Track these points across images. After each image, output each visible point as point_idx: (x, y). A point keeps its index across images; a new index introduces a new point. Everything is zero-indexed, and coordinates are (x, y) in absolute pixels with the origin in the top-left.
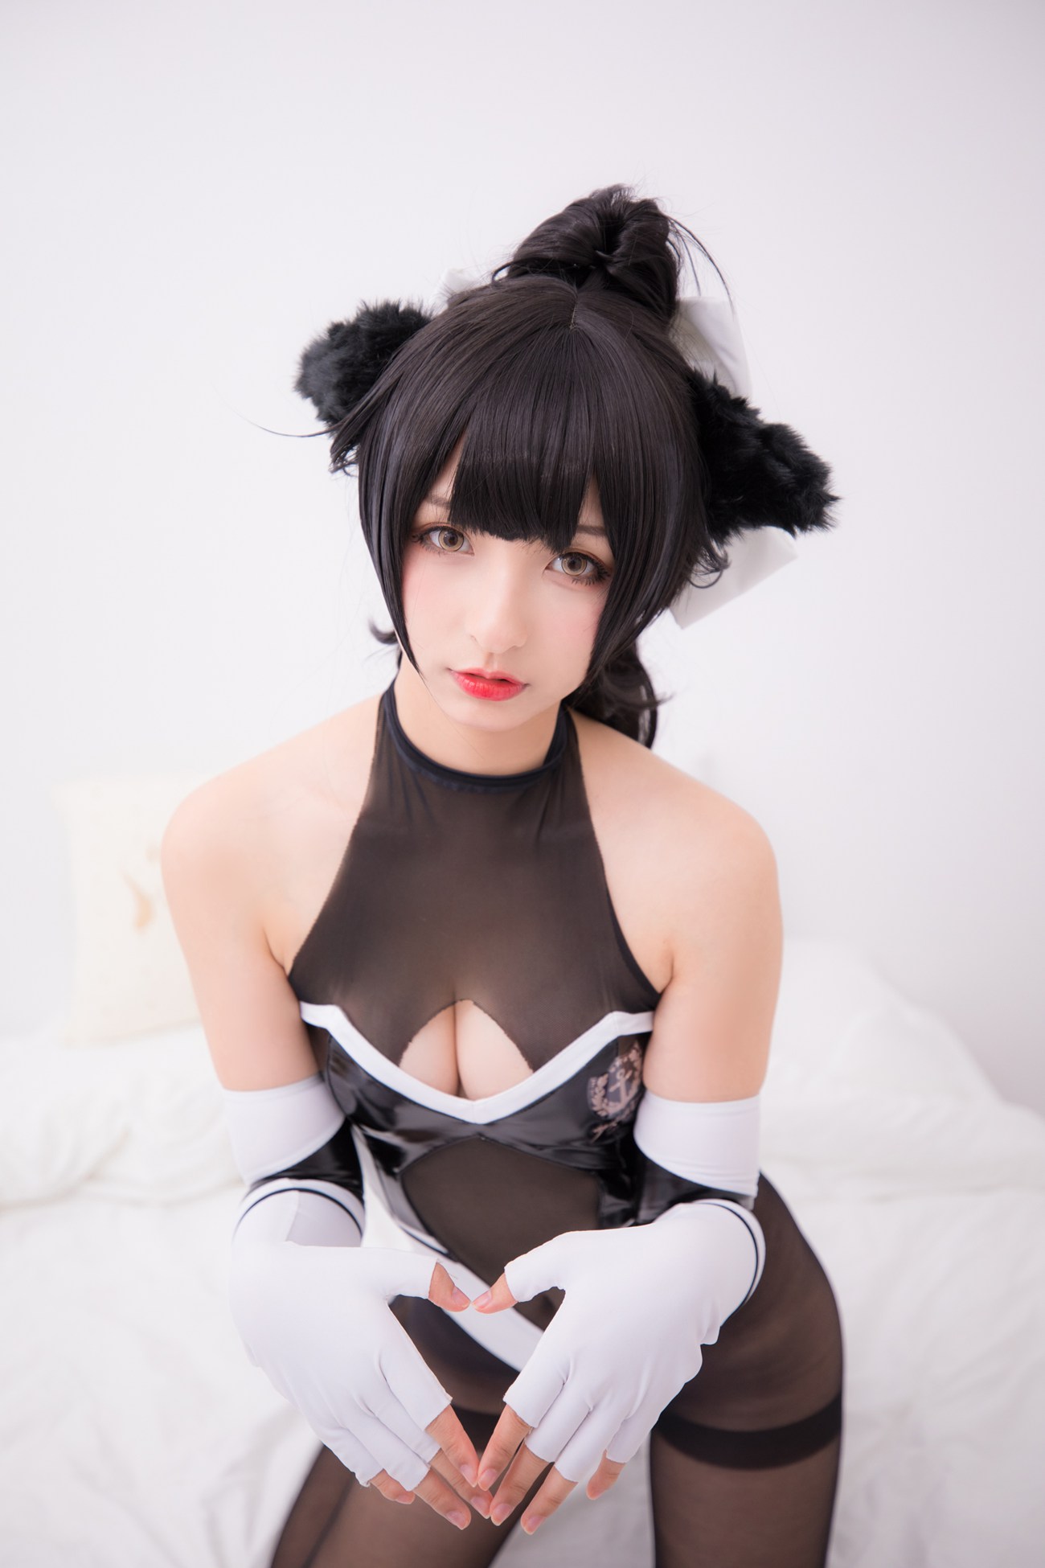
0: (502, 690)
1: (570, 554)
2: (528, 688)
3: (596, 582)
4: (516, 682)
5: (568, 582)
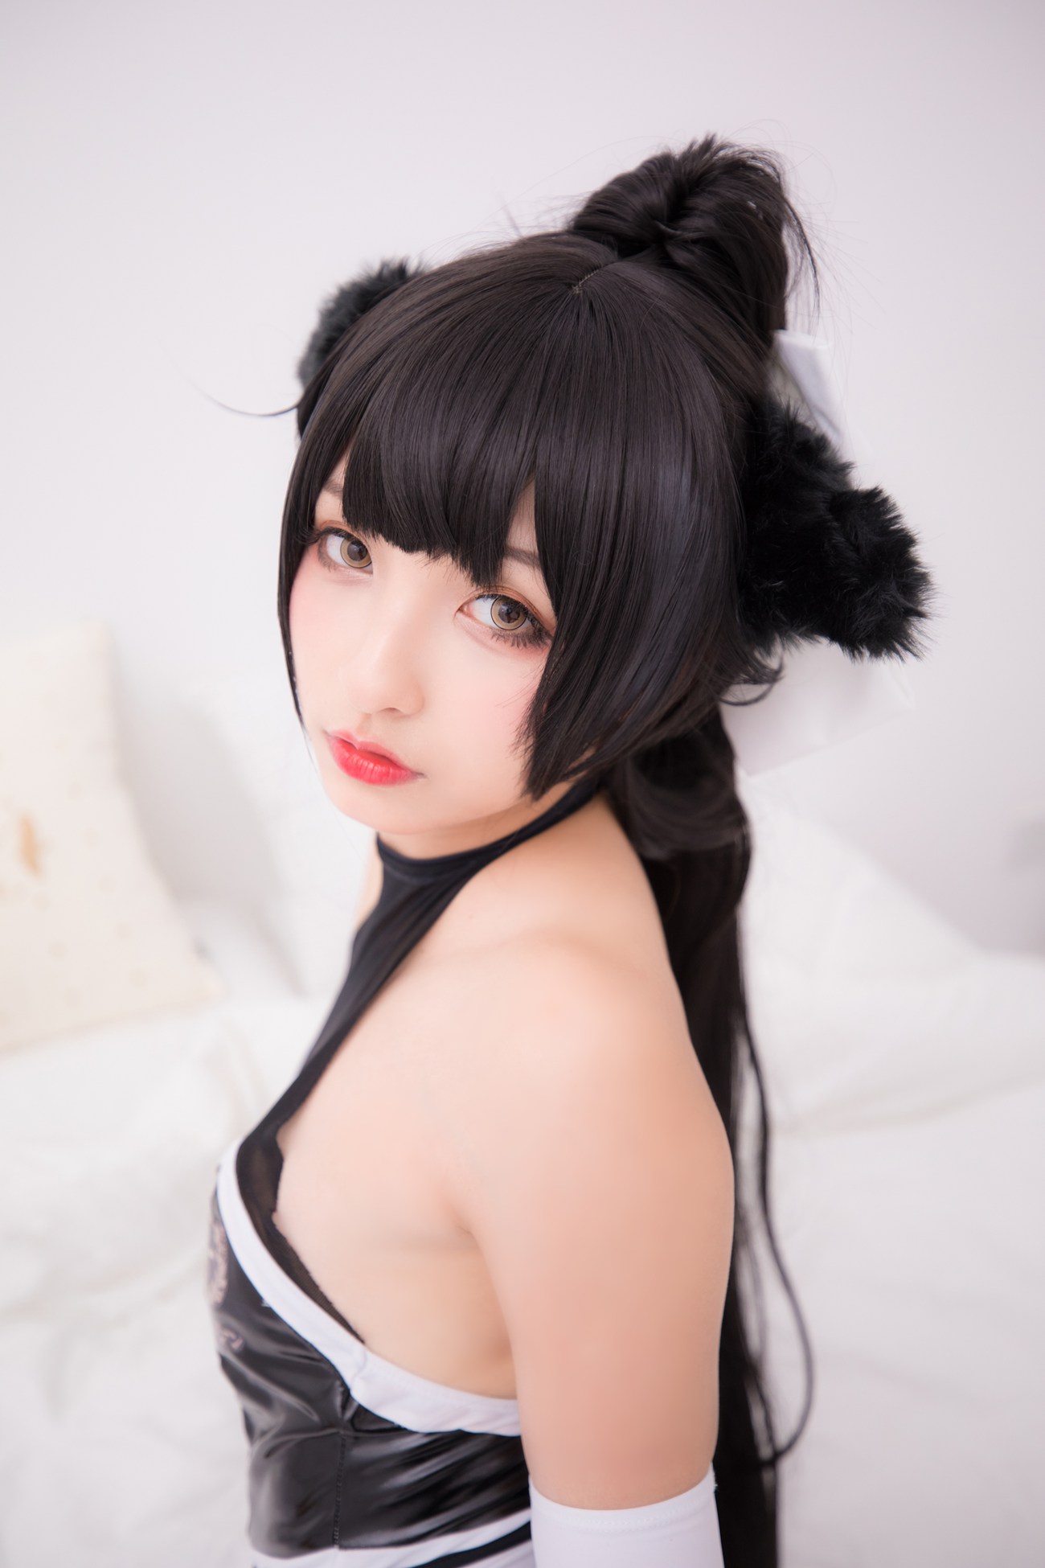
3: (528, 644)
4: (404, 766)
5: (487, 635)
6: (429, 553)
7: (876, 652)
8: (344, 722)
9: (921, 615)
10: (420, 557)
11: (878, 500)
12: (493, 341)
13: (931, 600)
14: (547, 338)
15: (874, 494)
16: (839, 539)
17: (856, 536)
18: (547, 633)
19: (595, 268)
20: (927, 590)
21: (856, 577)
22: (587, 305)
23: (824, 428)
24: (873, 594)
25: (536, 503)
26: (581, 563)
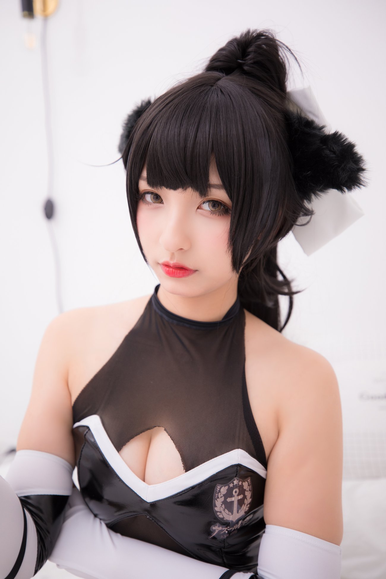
1: (209, 201)
3: (224, 214)
4: (190, 269)
5: (209, 214)
6: (183, 188)
7: (350, 188)
8: (165, 258)
9: (363, 170)
10: (180, 190)
11: (337, 136)
12: (190, 109)
13: (365, 166)
14: (208, 103)
15: (336, 134)
16: (327, 152)
17: (333, 148)
19: (219, 79)
20: (363, 162)
21: (337, 162)
22: (219, 90)
23: (311, 117)
24: (345, 166)
25: (216, 162)
26: (236, 178)
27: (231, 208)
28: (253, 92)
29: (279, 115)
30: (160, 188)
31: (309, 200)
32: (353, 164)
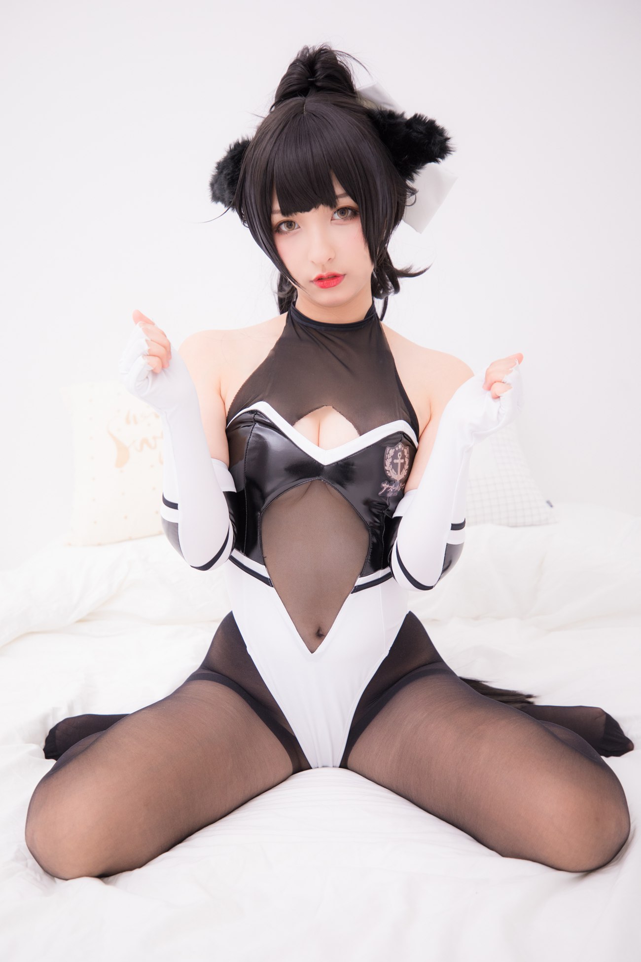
0: (335, 280)
1: (338, 210)
2: (346, 276)
3: (353, 217)
4: (340, 275)
5: (342, 221)
6: (315, 207)
7: (443, 158)
9: (449, 139)
10: (313, 210)
11: (418, 116)
15: (415, 116)
16: (415, 134)
18: (357, 211)
19: (304, 104)
21: (426, 140)
23: (388, 108)
25: (336, 176)
26: (355, 183)
27: (358, 210)
28: (337, 105)
29: (364, 117)
30: (296, 214)
31: (412, 179)
32: (440, 137)
